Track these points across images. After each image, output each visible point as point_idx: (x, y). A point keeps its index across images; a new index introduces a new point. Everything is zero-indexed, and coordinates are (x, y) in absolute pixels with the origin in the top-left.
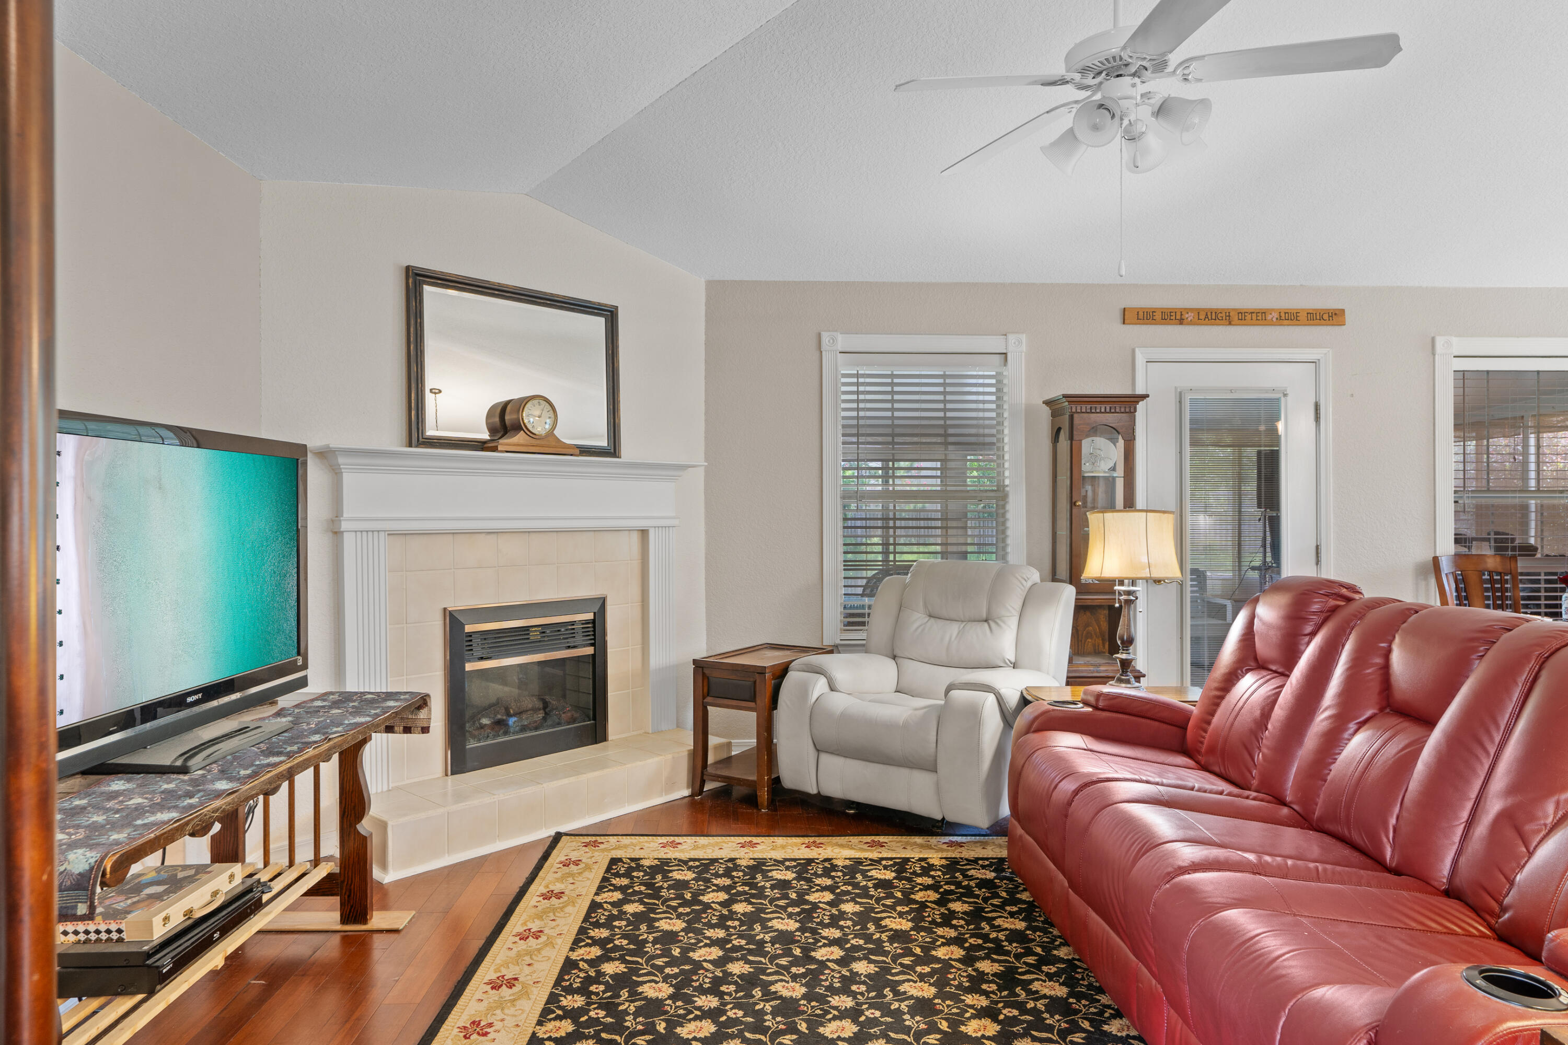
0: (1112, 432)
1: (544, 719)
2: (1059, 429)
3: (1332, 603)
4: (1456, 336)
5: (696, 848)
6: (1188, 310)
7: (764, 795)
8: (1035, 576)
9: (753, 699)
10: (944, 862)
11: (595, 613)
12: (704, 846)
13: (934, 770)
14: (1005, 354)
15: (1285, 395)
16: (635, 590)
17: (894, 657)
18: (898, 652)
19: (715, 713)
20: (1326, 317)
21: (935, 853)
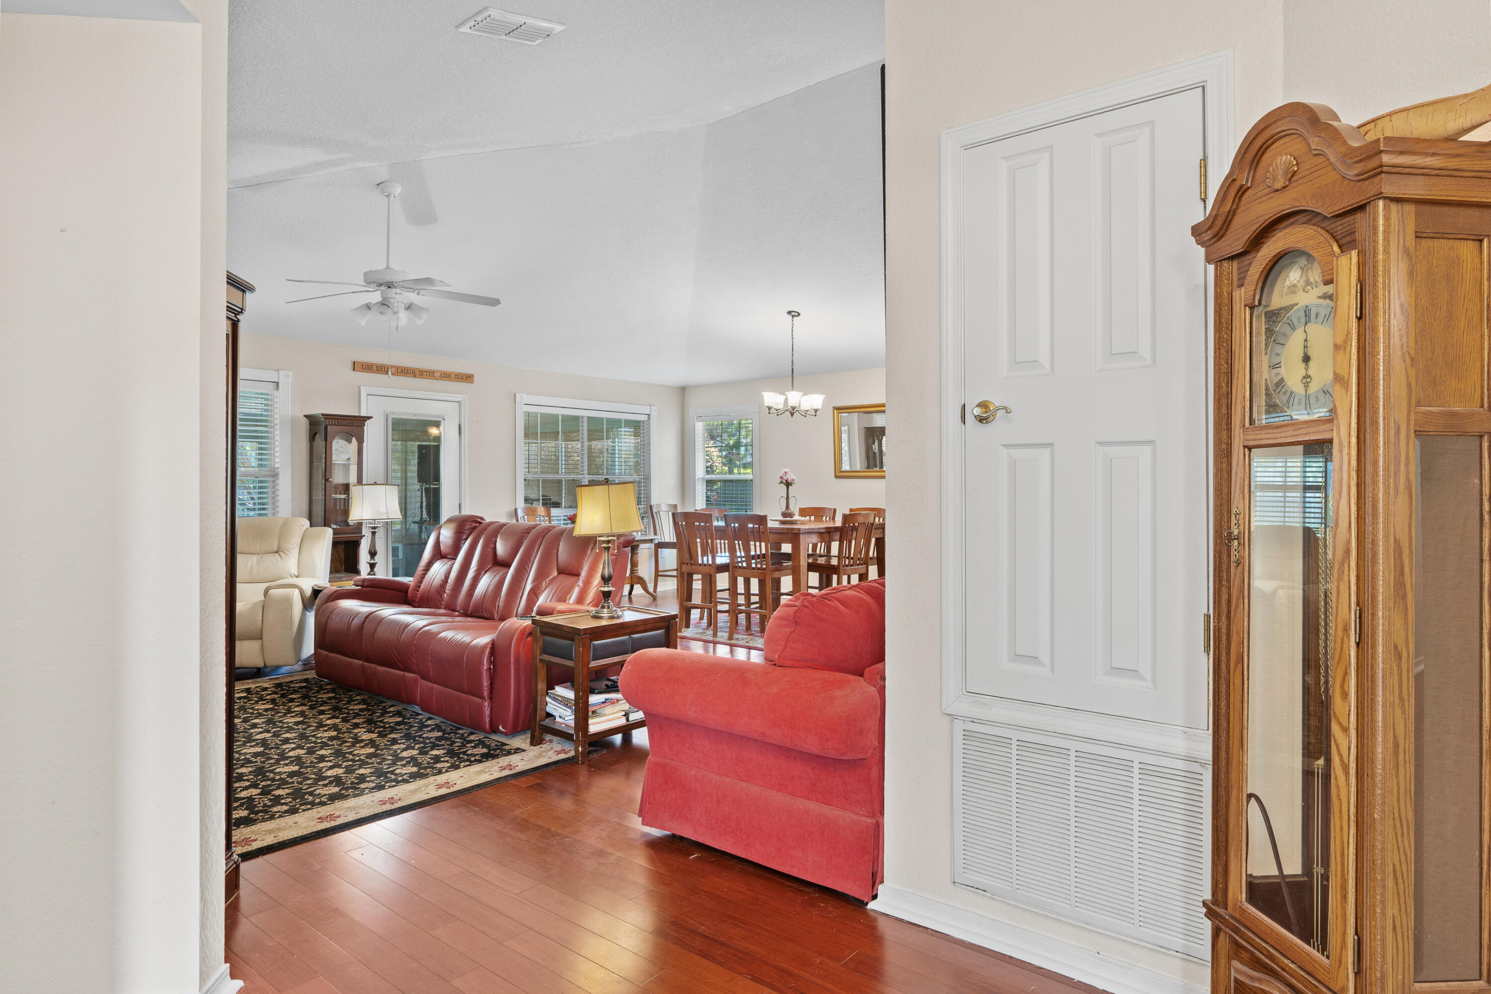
0: (350, 437)
2: (315, 434)
3: (474, 525)
4: (525, 393)
6: (392, 366)
8: (307, 524)
13: (261, 637)
14: (278, 383)
15: (444, 420)
20: (464, 378)
21: (265, 683)
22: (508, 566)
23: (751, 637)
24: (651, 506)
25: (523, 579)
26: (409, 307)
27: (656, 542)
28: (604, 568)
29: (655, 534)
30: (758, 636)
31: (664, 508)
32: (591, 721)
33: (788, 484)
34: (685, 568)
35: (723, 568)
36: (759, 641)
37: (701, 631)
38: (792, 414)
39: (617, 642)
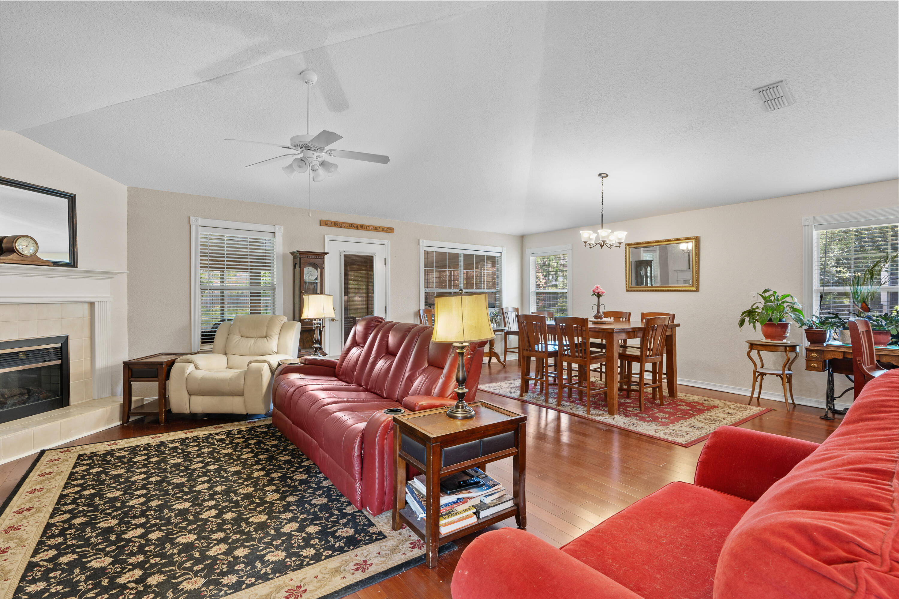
0: (315, 266)
1: (29, 398)
2: (296, 264)
3: (377, 323)
4: (426, 240)
5: (127, 443)
6: (344, 223)
7: (163, 417)
8: (285, 319)
9: (157, 376)
10: (247, 429)
11: (62, 344)
12: (132, 442)
13: (243, 395)
14: (274, 233)
15: (375, 255)
16: (86, 332)
17: (226, 354)
18: (227, 352)
19: (135, 385)
20: (388, 230)
21: (243, 426)
22: (395, 355)
23: (574, 404)
24: (502, 309)
25: (404, 367)
26: (323, 164)
27: (506, 331)
28: (458, 372)
29: (505, 326)
30: (578, 404)
31: (510, 310)
32: (442, 522)
33: (599, 296)
34: (526, 353)
35: (553, 354)
36: (580, 409)
37: (536, 396)
38: (602, 246)
39: (468, 446)
